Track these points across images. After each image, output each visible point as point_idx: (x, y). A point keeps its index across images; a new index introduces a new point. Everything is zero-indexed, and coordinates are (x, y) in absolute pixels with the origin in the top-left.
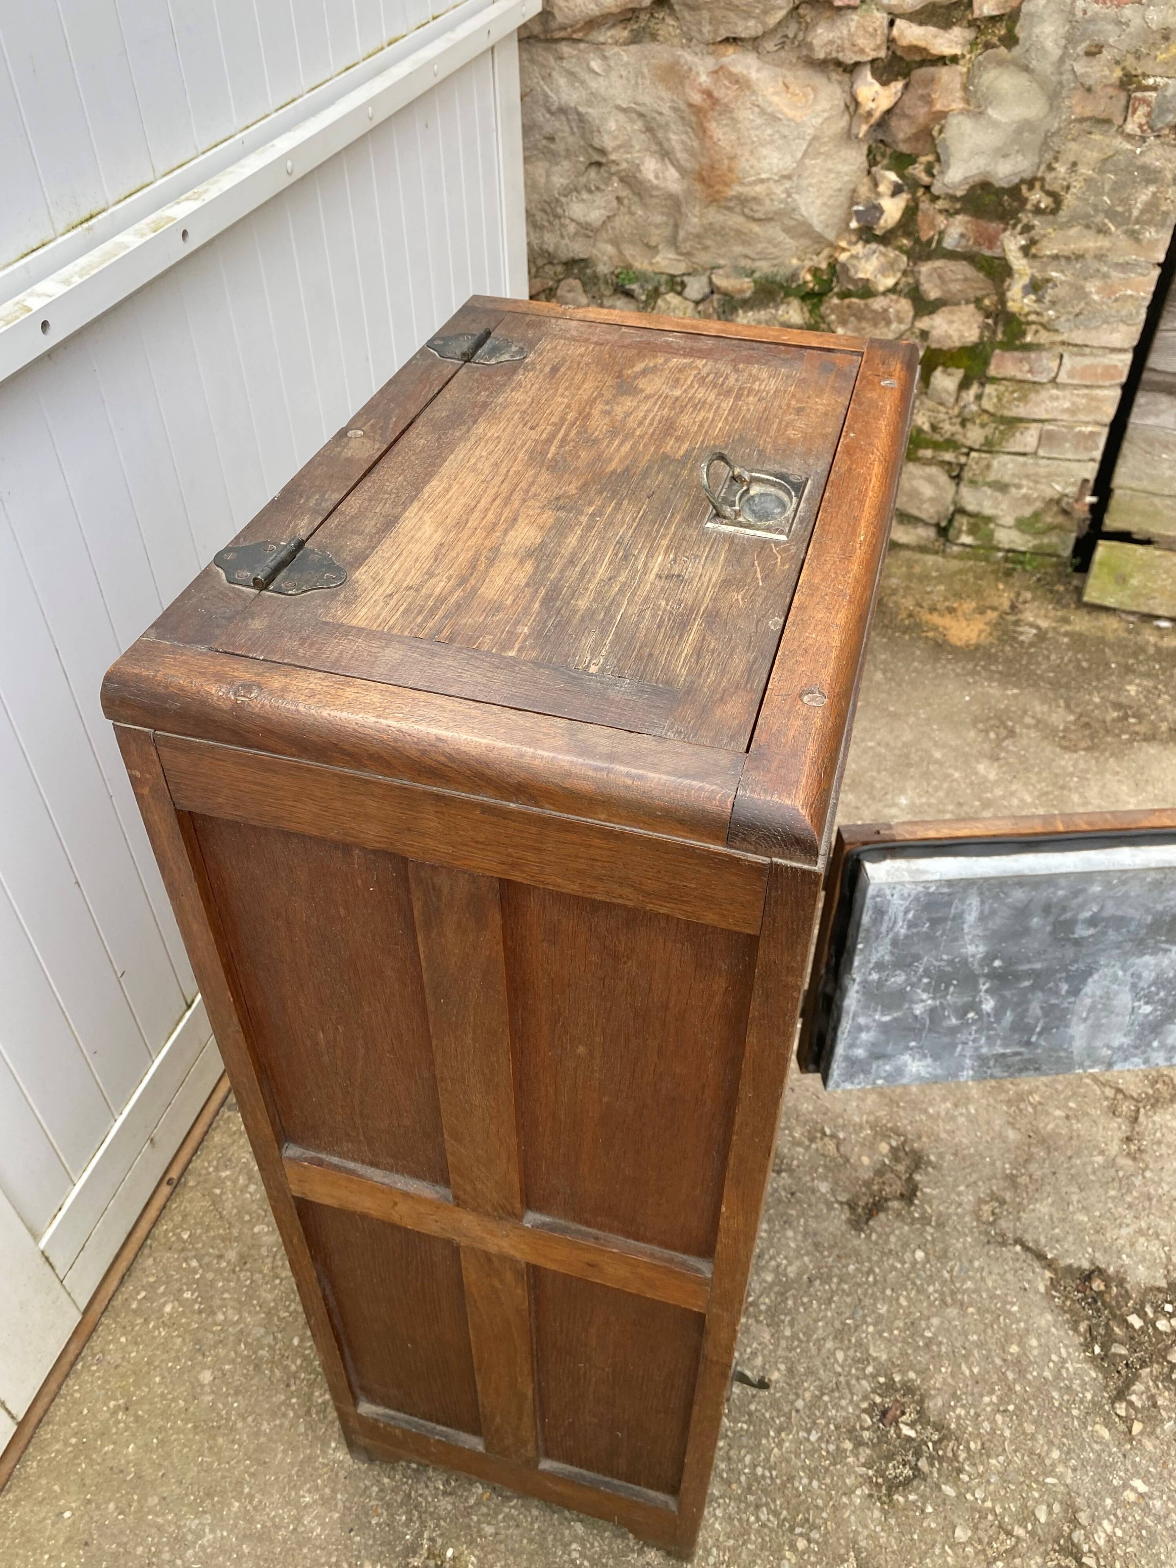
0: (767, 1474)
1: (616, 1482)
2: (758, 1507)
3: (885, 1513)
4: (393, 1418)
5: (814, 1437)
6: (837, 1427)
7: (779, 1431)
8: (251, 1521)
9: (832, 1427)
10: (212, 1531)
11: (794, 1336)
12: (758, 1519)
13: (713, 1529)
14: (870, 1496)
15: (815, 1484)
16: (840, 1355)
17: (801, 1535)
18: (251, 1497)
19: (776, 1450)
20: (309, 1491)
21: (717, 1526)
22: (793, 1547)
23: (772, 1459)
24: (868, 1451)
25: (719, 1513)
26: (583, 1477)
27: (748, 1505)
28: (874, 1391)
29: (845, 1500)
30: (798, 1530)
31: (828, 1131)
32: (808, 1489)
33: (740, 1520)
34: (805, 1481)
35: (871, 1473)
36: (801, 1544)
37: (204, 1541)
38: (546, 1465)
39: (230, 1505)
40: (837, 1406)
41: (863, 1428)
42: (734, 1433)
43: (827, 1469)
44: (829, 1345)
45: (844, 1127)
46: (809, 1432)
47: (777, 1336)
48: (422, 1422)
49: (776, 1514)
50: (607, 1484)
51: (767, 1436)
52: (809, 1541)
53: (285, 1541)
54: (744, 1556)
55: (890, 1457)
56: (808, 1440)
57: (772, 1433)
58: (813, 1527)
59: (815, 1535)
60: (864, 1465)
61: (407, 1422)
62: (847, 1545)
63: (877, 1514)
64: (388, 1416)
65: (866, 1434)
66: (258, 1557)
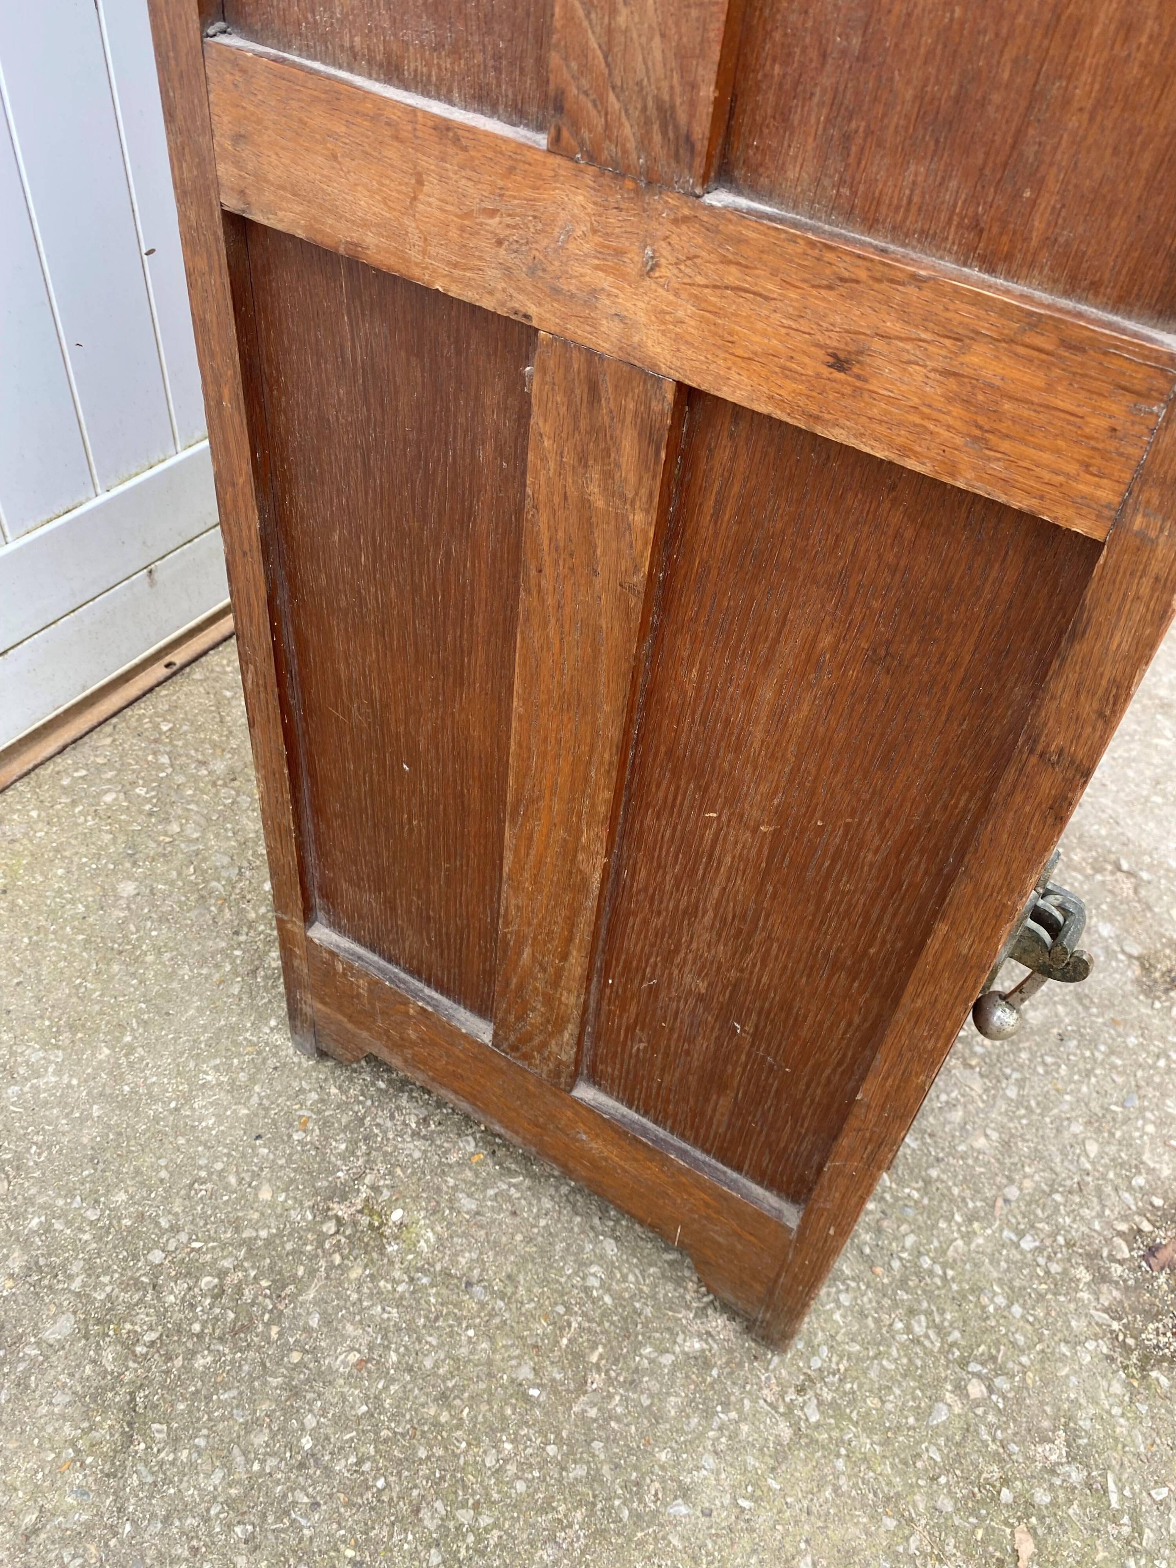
0: (938, 1270)
1: (698, 1154)
2: (911, 1312)
3: (1133, 1393)
4: (360, 958)
5: (1028, 1244)
6: (1069, 1244)
7: (971, 1218)
8: (118, 1079)
9: (1061, 1240)
10: (58, 1073)
11: (1021, 1102)
12: (908, 1329)
13: (829, 1319)
14: (1111, 1359)
15: (1017, 1310)
16: (1093, 1148)
17: (978, 1375)
18: (131, 1048)
19: (960, 1243)
20: (216, 1068)
21: (837, 1316)
22: (960, 1389)
23: (951, 1252)
24: (1116, 1293)
25: (845, 1299)
26: (645, 1131)
27: (896, 1305)
28: (1141, 1213)
29: (1064, 1349)
30: (974, 1367)
31: (1125, 866)
32: (1003, 1314)
33: (877, 1321)
34: (1001, 1301)
35: (1115, 1326)
36: (976, 1389)
37: (41, 1083)
38: (585, 1093)
39: (95, 1049)
40: (1074, 1214)
41: (1112, 1259)
42: (896, 1199)
43: (1041, 1297)
44: (1077, 1128)
45: (1150, 868)
46: (1021, 1234)
47: (993, 1093)
48: (403, 975)
49: (940, 1330)
50: (683, 1153)
51: (950, 1219)
52: (990, 1389)
53: (156, 1120)
54: (872, 1375)
55: (1153, 1315)
56: (1017, 1246)
57: (958, 1218)
58: (1001, 1371)
59: (1001, 1383)
60: (1106, 1310)
61: (379, 969)
62: (1056, 1418)
63: (1117, 1388)
64: (354, 954)
65: (1117, 1270)
66: (109, 1127)
